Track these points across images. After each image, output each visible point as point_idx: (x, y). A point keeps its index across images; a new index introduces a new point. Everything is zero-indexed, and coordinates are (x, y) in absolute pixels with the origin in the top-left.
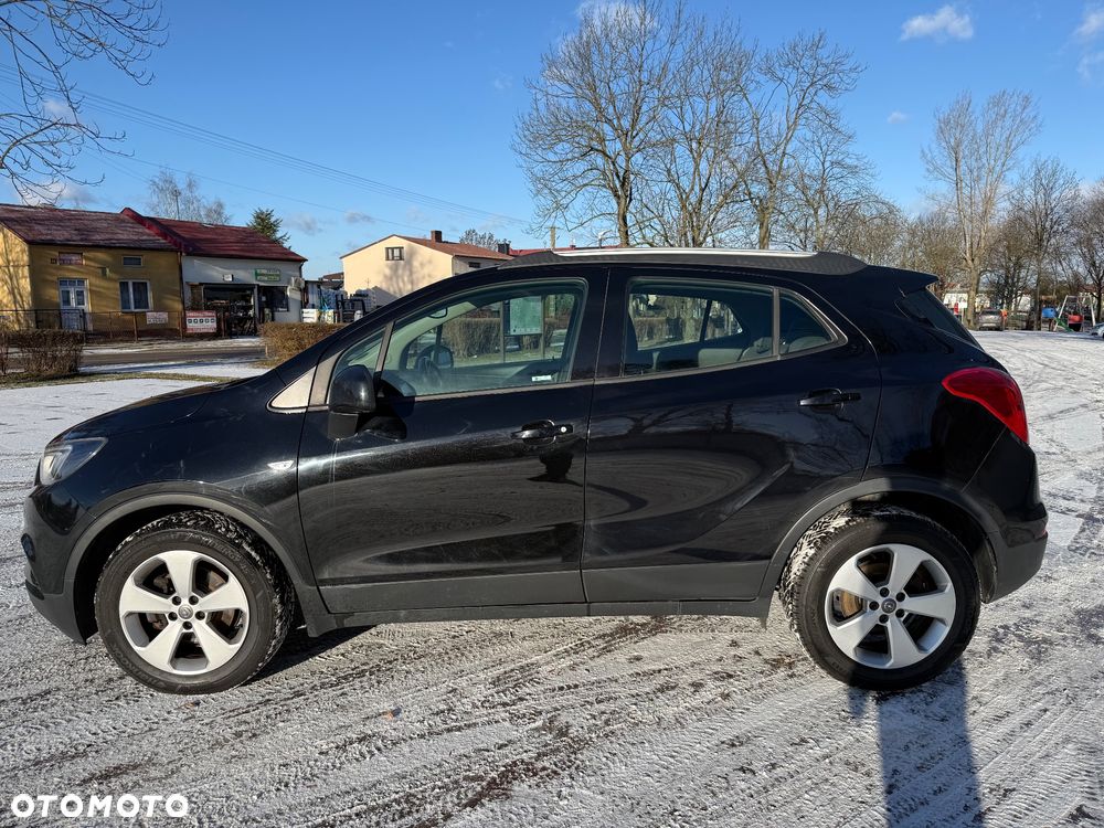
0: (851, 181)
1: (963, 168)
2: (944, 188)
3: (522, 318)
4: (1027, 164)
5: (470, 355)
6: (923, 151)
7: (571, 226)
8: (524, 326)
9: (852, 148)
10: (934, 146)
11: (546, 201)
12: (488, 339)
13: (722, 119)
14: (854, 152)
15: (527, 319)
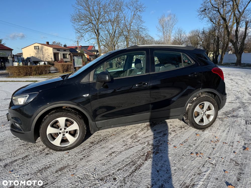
0: (144, 32)
1: (164, 30)
2: (161, 34)
3: (77, 63)
4: (176, 28)
5: (64, 72)
6: (156, 26)
7: (86, 41)
8: (78, 65)
9: (144, 24)
10: (158, 25)
11: (79, 35)
12: (68, 68)
13: (118, 16)
14: (144, 25)
15: (79, 63)
